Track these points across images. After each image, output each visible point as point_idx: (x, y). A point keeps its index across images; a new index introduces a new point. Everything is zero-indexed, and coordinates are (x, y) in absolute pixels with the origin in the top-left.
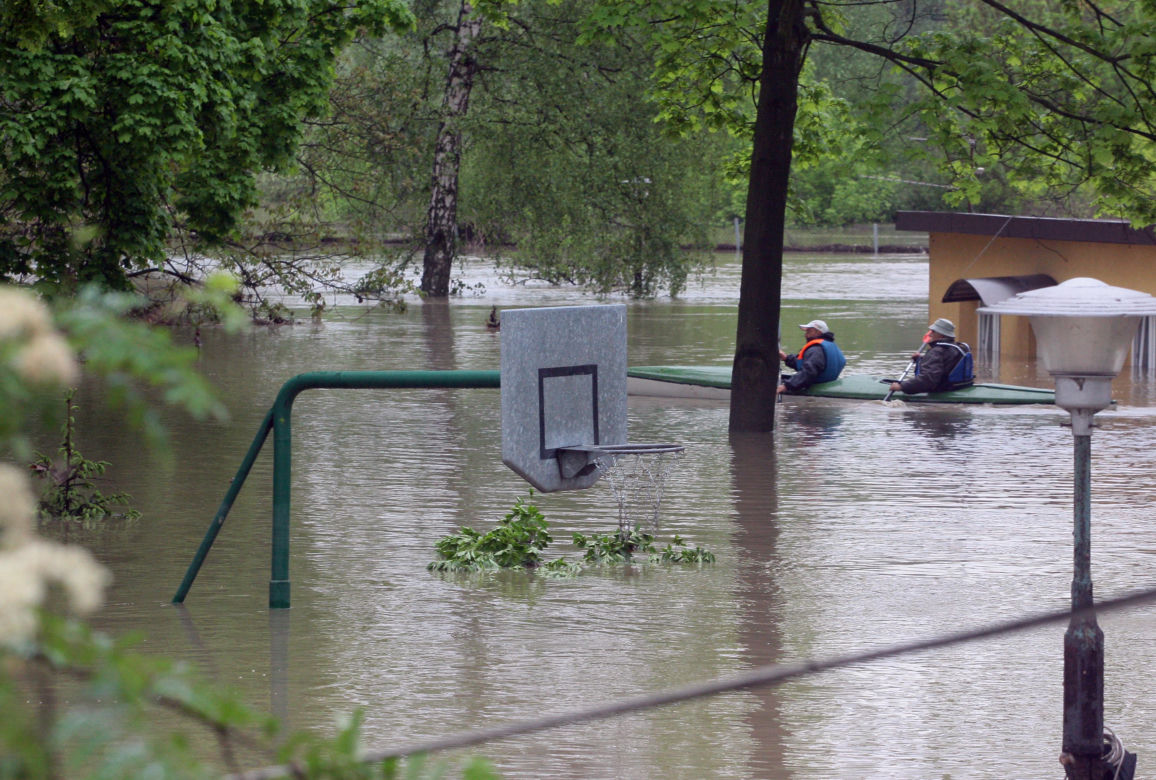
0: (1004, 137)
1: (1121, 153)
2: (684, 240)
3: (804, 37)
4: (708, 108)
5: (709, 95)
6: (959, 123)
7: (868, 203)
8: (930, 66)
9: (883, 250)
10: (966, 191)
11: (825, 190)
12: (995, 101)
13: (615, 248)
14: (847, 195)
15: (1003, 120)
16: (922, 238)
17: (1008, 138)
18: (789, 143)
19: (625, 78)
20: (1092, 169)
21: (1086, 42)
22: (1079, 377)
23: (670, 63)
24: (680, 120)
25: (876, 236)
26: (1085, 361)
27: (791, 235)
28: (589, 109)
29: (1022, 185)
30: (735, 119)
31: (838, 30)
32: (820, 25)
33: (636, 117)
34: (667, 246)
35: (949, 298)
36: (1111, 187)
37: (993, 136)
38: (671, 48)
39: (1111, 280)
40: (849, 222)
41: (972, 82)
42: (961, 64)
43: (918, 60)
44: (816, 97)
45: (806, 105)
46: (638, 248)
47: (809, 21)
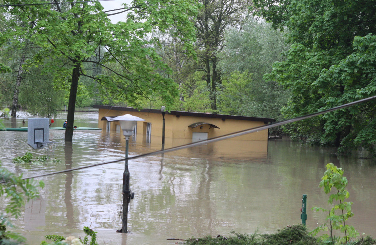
0: (112, 93)
1: (132, 96)
2: (57, 109)
3: (79, 75)
4: (62, 86)
5: (63, 84)
6: (105, 90)
7: (88, 104)
8: (100, 80)
9: (90, 112)
10: (106, 102)
11: (81, 101)
12: (111, 87)
13: (45, 110)
14: (84, 102)
15: (112, 90)
16: (98, 110)
17: (113, 93)
18: (76, 92)
19: (47, 81)
20: (127, 98)
21: (127, 78)
22: (127, 131)
23: (56, 78)
24: (57, 88)
25: (89, 109)
26: (128, 128)
27: (76, 109)
28: (41, 86)
29: (115, 101)
30: (67, 88)
31: (85, 74)
32: (82, 73)
33: (50, 87)
34: (54, 110)
35: (102, 119)
36: (130, 101)
37: (110, 92)
38: (57, 76)
39: (132, 115)
40: (85, 107)
41: (107, 83)
42: (105, 80)
43: (98, 79)
44: (81, 85)
45: (79, 86)
46: (49, 110)
47: (80, 72)
